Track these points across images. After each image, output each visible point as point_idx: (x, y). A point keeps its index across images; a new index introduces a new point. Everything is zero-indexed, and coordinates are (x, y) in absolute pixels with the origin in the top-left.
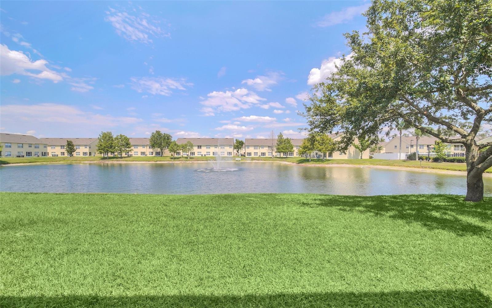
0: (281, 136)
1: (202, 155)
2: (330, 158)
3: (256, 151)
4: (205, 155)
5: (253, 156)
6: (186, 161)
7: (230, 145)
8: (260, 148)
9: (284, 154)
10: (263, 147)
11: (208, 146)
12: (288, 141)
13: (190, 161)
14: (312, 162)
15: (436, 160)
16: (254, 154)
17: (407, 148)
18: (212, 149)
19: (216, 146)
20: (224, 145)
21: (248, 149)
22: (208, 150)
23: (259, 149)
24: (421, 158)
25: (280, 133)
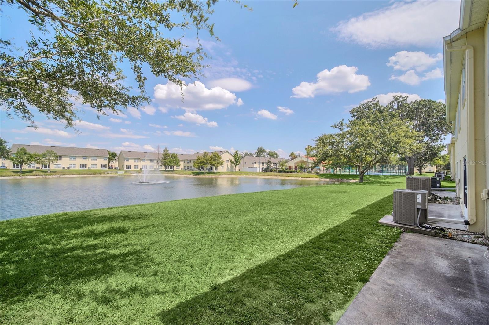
0: (166, 151)
1: (64, 168)
2: (216, 171)
3: (136, 164)
4: (68, 168)
5: (133, 168)
6: (47, 175)
7: (104, 157)
8: (142, 161)
9: (165, 168)
10: (144, 160)
11: (73, 157)
12: (175, 156)
13: (50, 175)
14: (207, 174)
15: (280, 172)
16: (134, 167)
17: (253, 164)
18: (79, 161)
19: (85, 157)
20: (96, 157)
21: (127, 162)
22: (73, 162)
23: (140, 162)
24: (271, 171)
25: (166, 148)
